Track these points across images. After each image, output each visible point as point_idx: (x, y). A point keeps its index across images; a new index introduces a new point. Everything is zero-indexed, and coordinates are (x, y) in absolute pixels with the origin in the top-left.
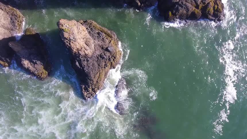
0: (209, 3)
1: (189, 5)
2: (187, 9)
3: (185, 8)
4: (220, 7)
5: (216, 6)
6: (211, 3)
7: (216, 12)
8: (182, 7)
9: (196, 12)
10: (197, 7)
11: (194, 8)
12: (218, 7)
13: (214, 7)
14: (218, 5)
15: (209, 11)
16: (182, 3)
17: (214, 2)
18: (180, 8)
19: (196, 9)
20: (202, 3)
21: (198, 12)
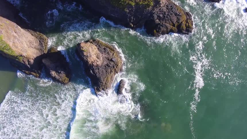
0: (182, 22)
1: (168, 25)
2: (167, 28)
3: (165, 27)
4: (190, 25)
5: (187, 24)
6: (183, 22)
7: (188, 28)
8: (163, 26)
9: (173, 29)
10: (174, 25)
11: (172, 27)
12: (188, 25)
13: (186, 25)
14: (188, 23)
15: (182, 28)
16: (162, 24)
17: (185, 21)
18: (161, 27)
19: (173, 27)
20: (177, 23)
21: (175, 28)
